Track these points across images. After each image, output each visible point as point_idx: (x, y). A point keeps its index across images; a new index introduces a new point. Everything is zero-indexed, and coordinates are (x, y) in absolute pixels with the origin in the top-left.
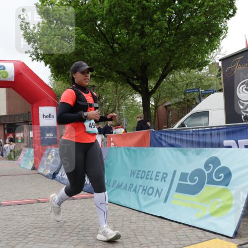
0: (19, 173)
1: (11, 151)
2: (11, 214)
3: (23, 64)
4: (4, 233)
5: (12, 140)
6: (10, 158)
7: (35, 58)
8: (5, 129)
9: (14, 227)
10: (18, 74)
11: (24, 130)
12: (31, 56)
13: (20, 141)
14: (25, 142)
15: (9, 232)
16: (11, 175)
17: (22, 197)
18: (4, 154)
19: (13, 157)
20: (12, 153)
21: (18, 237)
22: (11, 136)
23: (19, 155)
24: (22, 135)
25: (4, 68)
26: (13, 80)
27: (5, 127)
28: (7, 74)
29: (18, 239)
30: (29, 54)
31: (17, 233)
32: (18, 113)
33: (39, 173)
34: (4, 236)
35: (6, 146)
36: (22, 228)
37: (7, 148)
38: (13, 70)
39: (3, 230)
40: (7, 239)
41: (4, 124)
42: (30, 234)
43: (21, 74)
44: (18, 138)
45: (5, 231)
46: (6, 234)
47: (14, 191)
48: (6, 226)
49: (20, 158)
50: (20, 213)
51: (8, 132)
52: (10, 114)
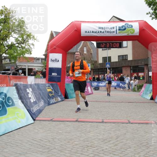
0: (141, 101)
1: (135, 85)
2: (136, 130)
3: (146, 22)
4: (132, 142)
5: (135, 78)
6: (134, 90)
7: (154, 17)
8: (131, 69)
9: (139, 139)
10: (142, 30)
11: (145, 71)
12: (151, 16)
13: (141, 78)
14: (145, 79)
15: (136, 142)
16: (136, 102)
17: (145, 119)
18: (130, 87)
19: (136, 89)
20: (136, 87)
21: (142, 147)
22: (135, 75)
23: (141, 89)
24: (143, 74)
25: (132, 27)
26: (138, 35)
27: (131, 68)
28: (134, 30)
29: (142, 148)
30: (150, 15)
31: (141, 144)
32: (141, 59)
33: (156, 103)
34: (132, 144)
35: (132, 82)
36: (145, 141)
37: (133, 83)
38: (138, 27)
39: (131, 140)
40: (134, 147)
41: (130, 67)
42: (151, 146)
43: (144, 30)
44: (140, 76)
45: (133, 141)
46: (134, 143)
47: (138, 114)
48: (133, 138)
49: (142, 91)
50: (143, 130)
51: (133, 72)
52: (135, 59)
